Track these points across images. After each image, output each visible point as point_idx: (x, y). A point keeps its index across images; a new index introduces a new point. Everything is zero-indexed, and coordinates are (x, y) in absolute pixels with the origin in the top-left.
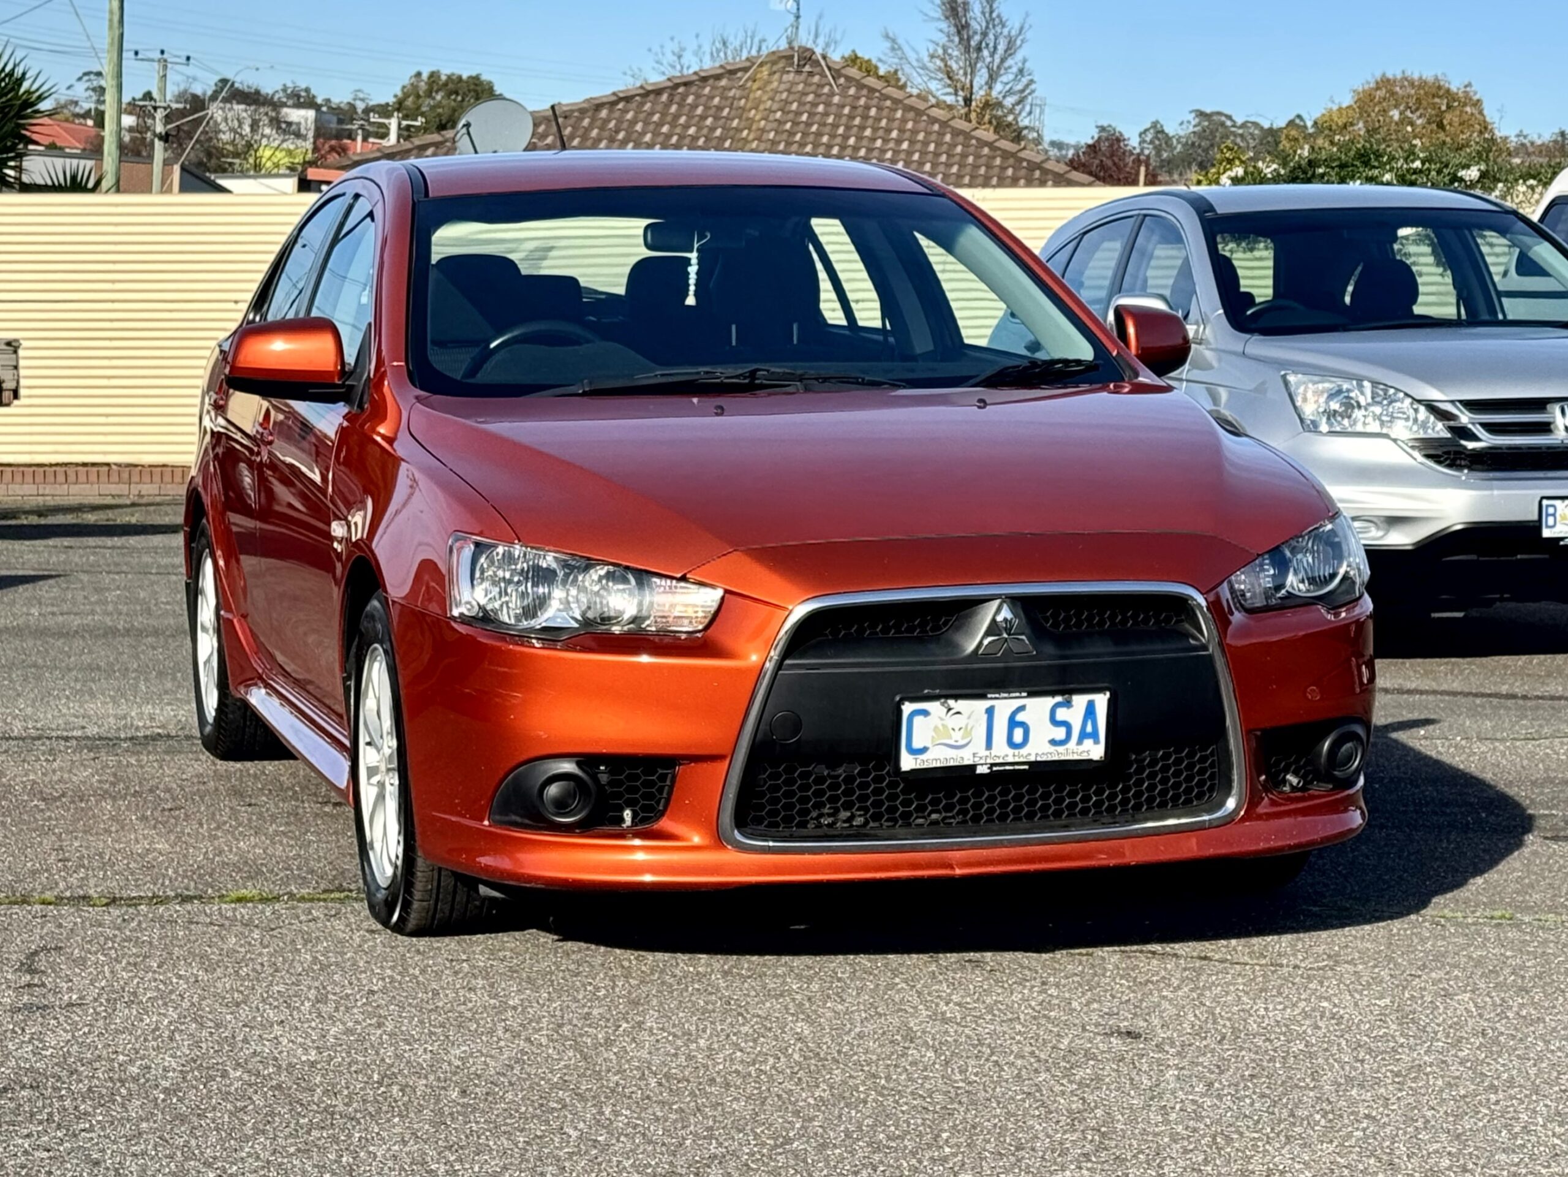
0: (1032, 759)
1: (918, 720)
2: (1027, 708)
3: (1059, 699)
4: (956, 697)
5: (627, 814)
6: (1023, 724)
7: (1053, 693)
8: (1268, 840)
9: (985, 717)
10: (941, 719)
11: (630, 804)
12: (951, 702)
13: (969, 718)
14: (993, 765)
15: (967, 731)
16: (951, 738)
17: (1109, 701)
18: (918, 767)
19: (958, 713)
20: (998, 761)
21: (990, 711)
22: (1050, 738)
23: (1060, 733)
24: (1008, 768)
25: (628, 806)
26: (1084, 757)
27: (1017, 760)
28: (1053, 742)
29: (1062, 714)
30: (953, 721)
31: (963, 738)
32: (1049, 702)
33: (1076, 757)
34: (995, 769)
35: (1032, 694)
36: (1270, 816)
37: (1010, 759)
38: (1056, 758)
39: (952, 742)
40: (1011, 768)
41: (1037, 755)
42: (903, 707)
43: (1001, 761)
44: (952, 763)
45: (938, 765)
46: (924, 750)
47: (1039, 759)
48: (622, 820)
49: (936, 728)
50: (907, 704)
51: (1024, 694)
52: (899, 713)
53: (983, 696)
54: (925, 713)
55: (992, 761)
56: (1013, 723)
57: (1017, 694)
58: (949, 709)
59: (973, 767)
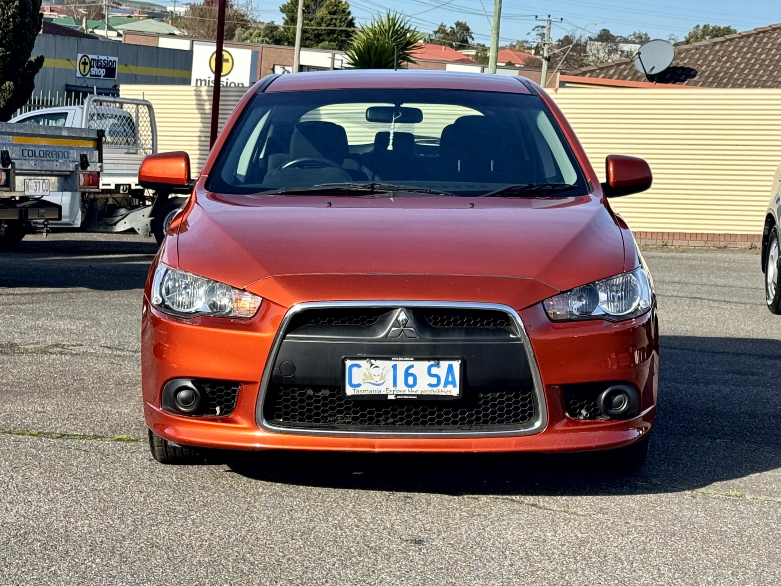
0: (419, 393)
1: (355, 370)
2: (415, 366)
3: (432, 362)
4: (376, 359)
5: (218, 409)
6: (412, 375)
7: (429, 360)
8: (559, 444)
9: (392, 370)
10: (368, 370)
11: (219, 404)
12: (373, 361)
13: (383, 370)
14: (397, 395)
15: (382, 377)
16: (373, 380)
17: (460, 364)
18: (356, 394)
19: (377, 367)
20: (400, 393)
21: (395, 367)
22: (429, 383)
23: (434, 381)
24: (405, 397)
25: (219, 405)
26: (449, 394)
27: (410, 393)
28: (430, 385)
29: (434, 370)
30: (373, 371)
31: (380, 380)
32: (427, 364)
33: (443, 394)
34: (398, 397)
35: (416, 359)
36: (563, 432)
37: (407, 393)
38: (432, 393)
39: (374, 382)
40: (407, 397)
41: (421, 391)
42: (346, 362)
43: (402, 393)
44: (374, 393)
45: (367, 393)
46: (359, 385)
47: (423, 393)
48: (216, 412)
49: (365, 374)
50: (348, 361)
51: (412, 359)
52: (344, 365)
53: (389, 359)
54: (359, 366)
55: (397, 393)
56: (407, 374)
57: (408, 359)
58: (372, 365)
59: (386, 396)
